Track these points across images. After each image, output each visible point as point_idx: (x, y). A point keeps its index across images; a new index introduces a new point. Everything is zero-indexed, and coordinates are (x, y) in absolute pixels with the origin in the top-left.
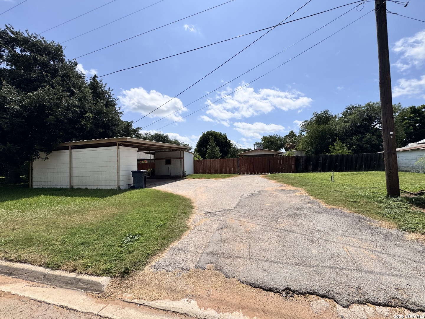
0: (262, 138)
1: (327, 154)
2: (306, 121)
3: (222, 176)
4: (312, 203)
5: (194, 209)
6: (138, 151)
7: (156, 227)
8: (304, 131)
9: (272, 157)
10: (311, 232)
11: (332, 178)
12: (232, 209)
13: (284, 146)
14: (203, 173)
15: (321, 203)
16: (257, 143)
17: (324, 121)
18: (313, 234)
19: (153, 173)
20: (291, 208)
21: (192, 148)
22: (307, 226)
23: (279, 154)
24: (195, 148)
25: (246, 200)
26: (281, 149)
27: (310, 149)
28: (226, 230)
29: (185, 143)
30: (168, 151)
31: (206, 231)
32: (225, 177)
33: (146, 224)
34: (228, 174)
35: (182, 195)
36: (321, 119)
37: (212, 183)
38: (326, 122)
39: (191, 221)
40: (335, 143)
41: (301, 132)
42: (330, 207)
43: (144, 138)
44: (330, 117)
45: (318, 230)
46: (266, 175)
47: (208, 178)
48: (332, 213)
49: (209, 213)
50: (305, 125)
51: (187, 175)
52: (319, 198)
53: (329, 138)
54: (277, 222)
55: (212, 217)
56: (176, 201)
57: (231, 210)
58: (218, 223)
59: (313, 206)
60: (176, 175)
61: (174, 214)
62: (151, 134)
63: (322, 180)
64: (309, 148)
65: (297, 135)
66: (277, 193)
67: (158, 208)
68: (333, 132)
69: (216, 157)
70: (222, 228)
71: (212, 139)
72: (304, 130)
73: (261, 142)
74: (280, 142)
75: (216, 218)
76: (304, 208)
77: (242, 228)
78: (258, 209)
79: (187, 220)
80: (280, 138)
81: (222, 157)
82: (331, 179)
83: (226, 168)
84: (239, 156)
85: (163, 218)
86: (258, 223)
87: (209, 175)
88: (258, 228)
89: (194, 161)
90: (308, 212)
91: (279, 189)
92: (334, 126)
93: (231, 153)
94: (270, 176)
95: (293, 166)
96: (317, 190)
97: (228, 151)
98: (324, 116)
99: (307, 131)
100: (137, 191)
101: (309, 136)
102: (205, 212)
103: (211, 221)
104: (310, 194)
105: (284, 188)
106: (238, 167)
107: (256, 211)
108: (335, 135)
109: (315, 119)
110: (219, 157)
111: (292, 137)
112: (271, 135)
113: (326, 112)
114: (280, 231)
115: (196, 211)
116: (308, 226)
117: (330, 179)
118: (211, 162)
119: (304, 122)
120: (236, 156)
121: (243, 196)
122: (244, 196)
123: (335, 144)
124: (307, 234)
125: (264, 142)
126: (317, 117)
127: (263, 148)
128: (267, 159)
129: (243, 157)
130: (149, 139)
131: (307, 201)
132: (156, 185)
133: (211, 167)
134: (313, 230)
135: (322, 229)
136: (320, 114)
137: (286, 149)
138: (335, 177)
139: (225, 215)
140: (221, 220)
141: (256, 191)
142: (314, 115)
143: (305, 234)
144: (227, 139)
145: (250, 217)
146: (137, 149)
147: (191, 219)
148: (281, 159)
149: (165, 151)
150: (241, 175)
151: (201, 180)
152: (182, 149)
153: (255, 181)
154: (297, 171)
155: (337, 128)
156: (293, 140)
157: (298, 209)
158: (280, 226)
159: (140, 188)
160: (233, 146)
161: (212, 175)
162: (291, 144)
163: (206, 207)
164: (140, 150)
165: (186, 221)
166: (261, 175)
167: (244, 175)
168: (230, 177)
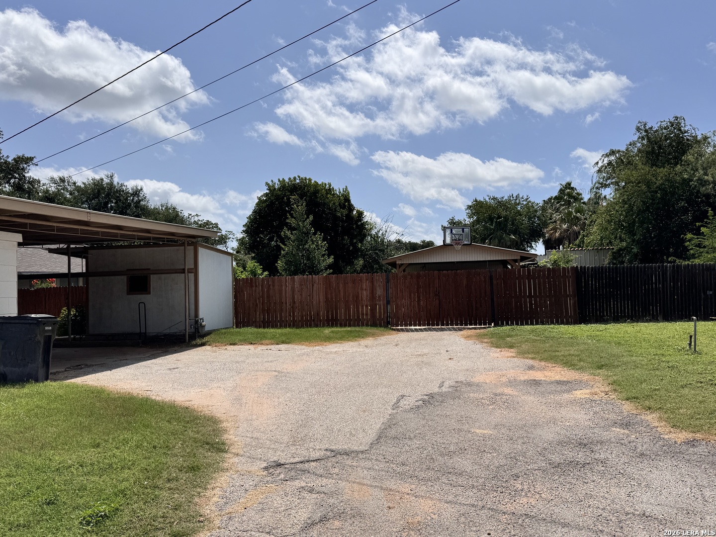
0: (469, 207)
1: (678, 262)
2: (613, 153)
3: (332, 335)
4: (626, 425)
5: (226, 452)
6: (20, 244)
7: (81, 523)
8: (606, 186)
9: (500, 269)
10: (620, 522)
11: (693, 340)
12: (362, 448)
13: (541, 235)
14: (266, 324)
15: (656, 424)
16: (454, 224)
17: (670, 154)
18: (626, 529)
19: (79, 325)
20: (560, 443)
21: (231, 236)
22: (609, 502)
23: (523, 259)
24: (240, 236)
25: (413, 416)
26: (533, 244)
27: (624, 244)
28: (337, 523)
29: (204, 218)
30: (140, 246)
31: (267, 530)
32: (342, 338)
33: (45, 513)
34: (353, 329)
35: (187, 404)
36: (660, 147)
37: (296, 358)
38: (675, 158)
39: (215, 499)
40: (704, 226)
41: (597, 188)
42: (683, 436)
43: (49, 198)
44: (688, 140)
45: (644, 514)
46: (482, 331)
47: (283, 342)
48: (687, 457)
49: (280, 465)
50: (610, 163)
51: (209, 333)
52: (650, 408)
53: (685, 211)
54: (513, 493)
55: (292, 479)
56: (160, 428)
57: (357, 452)
58: (313, 501)
59: (628, 436)
60: (168, 331)
61: (150, 474)
62: (75, 183)
63: (660, 347)
64: (622, 240)
65: (586, 197)
66: (516, 393)
67: (91, 455)
68: (698, 191)
69: (313, 270)
70: (324, 519)
71: (300, 208)
72: (609, 181)
73: (467, 220)
74: (530, 218)
75: (303, 484)
76: (602, 443)
77: (395, 514)
78: (452, 448)
79: (199, 493)
80: (529, 206)
81: (336, 268)
82: (690, 344)
83: (347, 308)
84: (393, 265)
85: (109, 491)
86: (450, 498)
87: (288, 330)
88: (449, 512)
89: (236, 281)
90: (613, 455)
91: (522, 379)
92: (702, 172)
93: (363, 256)
94: (493, 335)
95: (570, 302)
96: (645, 381)
97: (357, 250)
98: (670, 138)
99: (617, 183)
100: (14, 391)
101: (623, 200)
102: (265, 465)
103: (286, 495)
104: (620, 396)
105: (538, 375)
106: (388, 303)
107: (442, 455)
108: (702, 202)
109: (643, 145)
110: (326, 269)
111: (569, 204)
112: (499, 196)
113: (676, 124)
114: (520, 521)
115: (236, 460)
116: (613, 501)
117: (685, 344)
118: (297, 285)
119: (607, 155)
120: (383, 265)
121: (402, 403)
122: (405, 404)
123: (703, 229)
124: (606, 530)
125: (478, 221)
126: (649, 139)
127: (473, 239)
128: (485, 277)
129: (404, 271)
130: (64, 202)
131: (612, 416)
132: (91, 369)
133: (294, 302)
134: (627, 514)
135: (657, 511)
136: (657, 131)
137: (550, 245)
138: (701, 339)
139: (336, 470)
140: (324, 489)
141: (447, 384)
142: (638, 134)
143: (601, 528)
144: (351, 208)
145: (422, 475)
146: (19, 238)
147: (213, 489)
148: (529, 277)
149: (130, 247)
150: (398, 330)
151: (260, 347)
152: (193, 240)
153: (443, 351)
154: (583, 318)
155: (710, 178)
156: (570, 213)
157: (582, 445)
158: (522, 504)
159: (28, 381)
160: (373, 232)
161: (298, 331)
162: (565, 226)
163: (272, 446)
164: (30, 240)
165: (196, 500)
166: (464, 332)
167: (407, 331)
168: (359, 337)
